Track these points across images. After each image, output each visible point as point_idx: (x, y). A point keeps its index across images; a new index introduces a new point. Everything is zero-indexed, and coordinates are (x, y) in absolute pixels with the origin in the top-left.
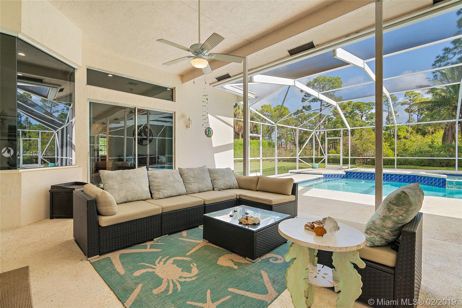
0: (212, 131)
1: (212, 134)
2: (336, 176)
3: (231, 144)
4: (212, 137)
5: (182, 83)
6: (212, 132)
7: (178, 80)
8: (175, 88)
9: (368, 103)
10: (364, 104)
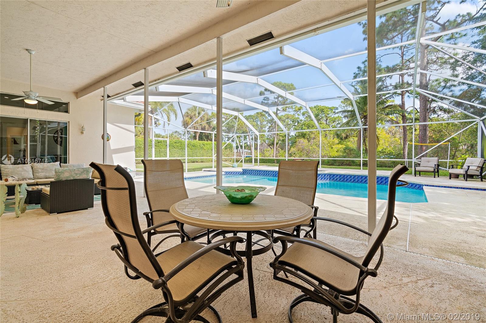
0: (110, 135)
1: (110, 139)
2: (235, 173)
3: (131, 147)
4: (110, 141)
5: (76, 99)
6: (109, 137)
7: (73, 97)
8: (69, 103)
9: (331, 107)
10: (327, 108)
